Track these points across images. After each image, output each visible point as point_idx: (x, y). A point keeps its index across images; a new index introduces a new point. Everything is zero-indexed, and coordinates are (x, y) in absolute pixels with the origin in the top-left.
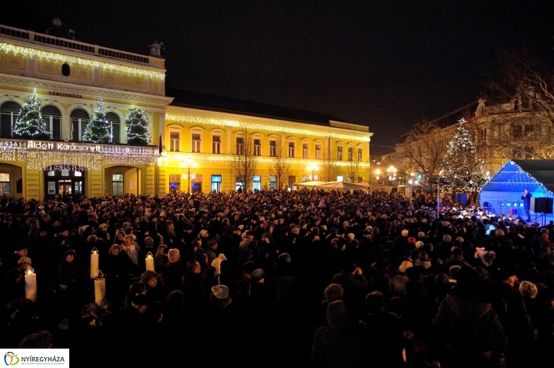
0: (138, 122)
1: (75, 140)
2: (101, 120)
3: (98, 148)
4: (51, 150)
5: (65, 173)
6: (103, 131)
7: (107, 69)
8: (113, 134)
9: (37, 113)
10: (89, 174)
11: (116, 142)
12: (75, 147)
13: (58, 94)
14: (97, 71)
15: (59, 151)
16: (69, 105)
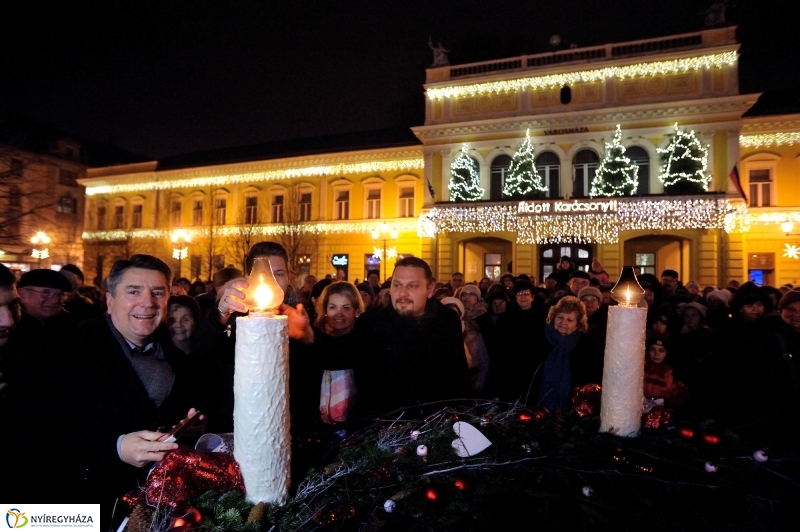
1: (579, 194)
2: (618, 159)
4: (546, 214)
6: (619, 178)
7: (626, 77)
8: (638, 180)
9: (529, 164)
10: (599, 250)
11: (644, 193)
13: (555, 132)
14: (612, 83)
16: (571, 146)
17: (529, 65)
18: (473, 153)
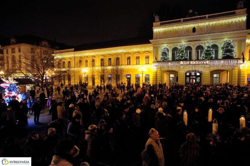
0: (229, 47)
1: (198, 59)
2: (209, 49)
3: (207, 62)
4: (188, 65)
5: (193, 74)
6: (210, 54)
7: (212, 24)
8: (215, 55)
9: (183, 50)
10: (203, 74)
11: (216, 58)
12: (197, 63)
13: (191, 41)
14: (208, 27)
15: (191, 65)
16: (195, 45)
17: (183, 21)
18: (167, 47)
